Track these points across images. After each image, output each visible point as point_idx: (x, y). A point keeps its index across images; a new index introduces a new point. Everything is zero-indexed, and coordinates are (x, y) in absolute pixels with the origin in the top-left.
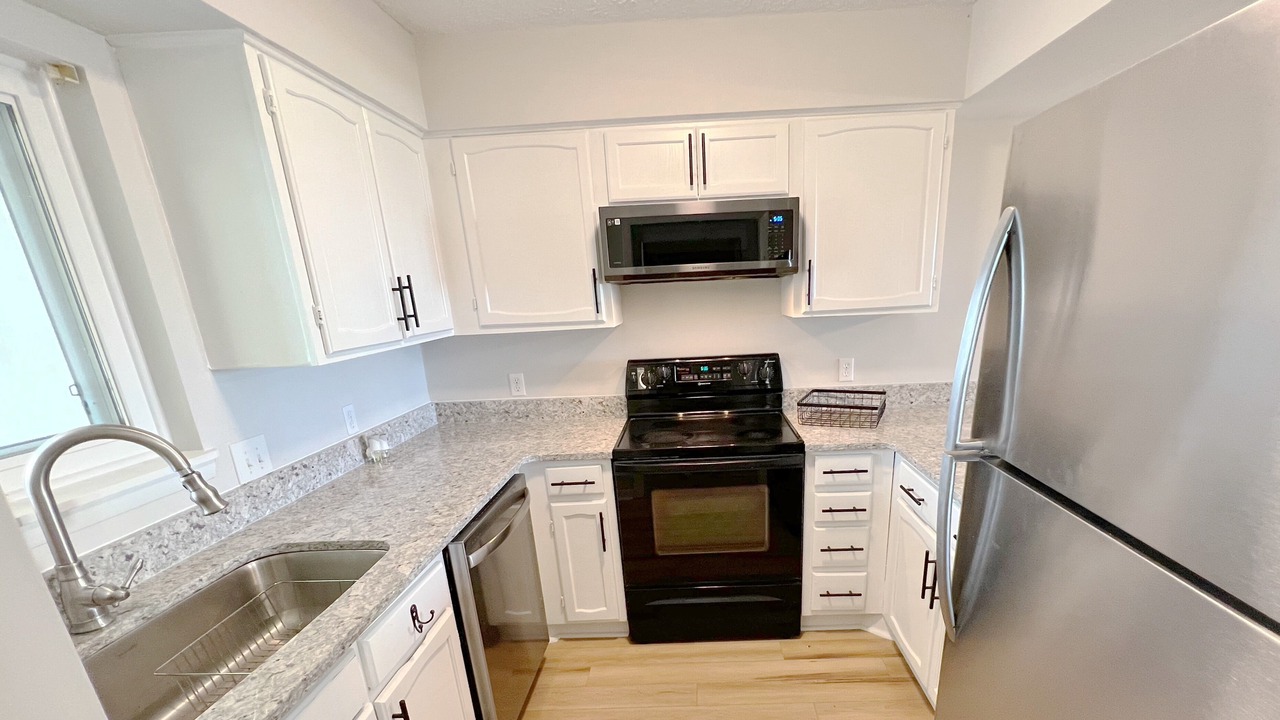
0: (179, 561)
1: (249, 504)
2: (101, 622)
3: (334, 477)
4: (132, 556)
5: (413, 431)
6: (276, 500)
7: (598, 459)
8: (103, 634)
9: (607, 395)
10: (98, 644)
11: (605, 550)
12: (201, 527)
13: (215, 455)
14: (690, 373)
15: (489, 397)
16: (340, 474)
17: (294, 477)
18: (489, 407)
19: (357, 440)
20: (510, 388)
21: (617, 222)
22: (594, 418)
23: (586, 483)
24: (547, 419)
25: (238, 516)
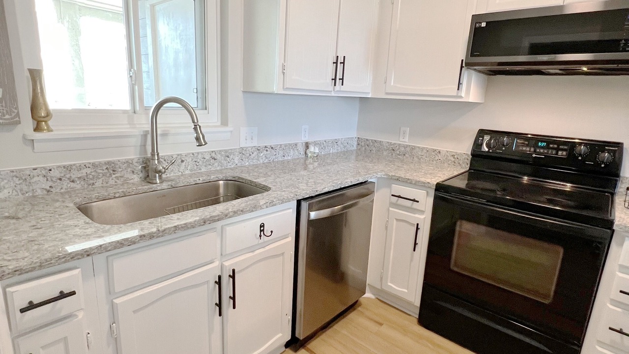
0: (201, 171)
1: (239, 156)
2: (158, 181)
3: (286, 158)
4: (184, 161)
5: (339, 148)
6: (253, 159)
7: (425, 186)
8: (154, 185)
9: (459, 152)
10: (151, 189)
11: (414, 250)
12: (215, 159)
13: (231, 129)
14: (527, 145)
15: (385, 139)
16: (289, 158)
17: (265, 151)
18: (384, 145)
19: (304, 144)
20: (399, 136)
21: (484, 25)
22: (446, 165)
23: (414, 200)
24: (416, 159)
25: (233, 160)
